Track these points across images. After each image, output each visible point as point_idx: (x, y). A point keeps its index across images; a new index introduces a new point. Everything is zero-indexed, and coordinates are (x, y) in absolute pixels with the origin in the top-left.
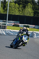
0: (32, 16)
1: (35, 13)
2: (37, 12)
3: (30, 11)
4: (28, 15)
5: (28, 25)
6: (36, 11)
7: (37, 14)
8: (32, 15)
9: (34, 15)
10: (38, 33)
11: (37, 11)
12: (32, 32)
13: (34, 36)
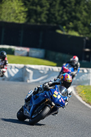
0: (22, 22)
1: (30, 14)
2: (36, 11)
3: (16, 8)
4: (12, 20)
5: (13, 47)
6: (32, 9)
7: (35, 17)
8: (22, 20)
9: (29, 21)
10: (37, 70)
11: (34, 8)
12: (22, 66)
13: (28, 77)
